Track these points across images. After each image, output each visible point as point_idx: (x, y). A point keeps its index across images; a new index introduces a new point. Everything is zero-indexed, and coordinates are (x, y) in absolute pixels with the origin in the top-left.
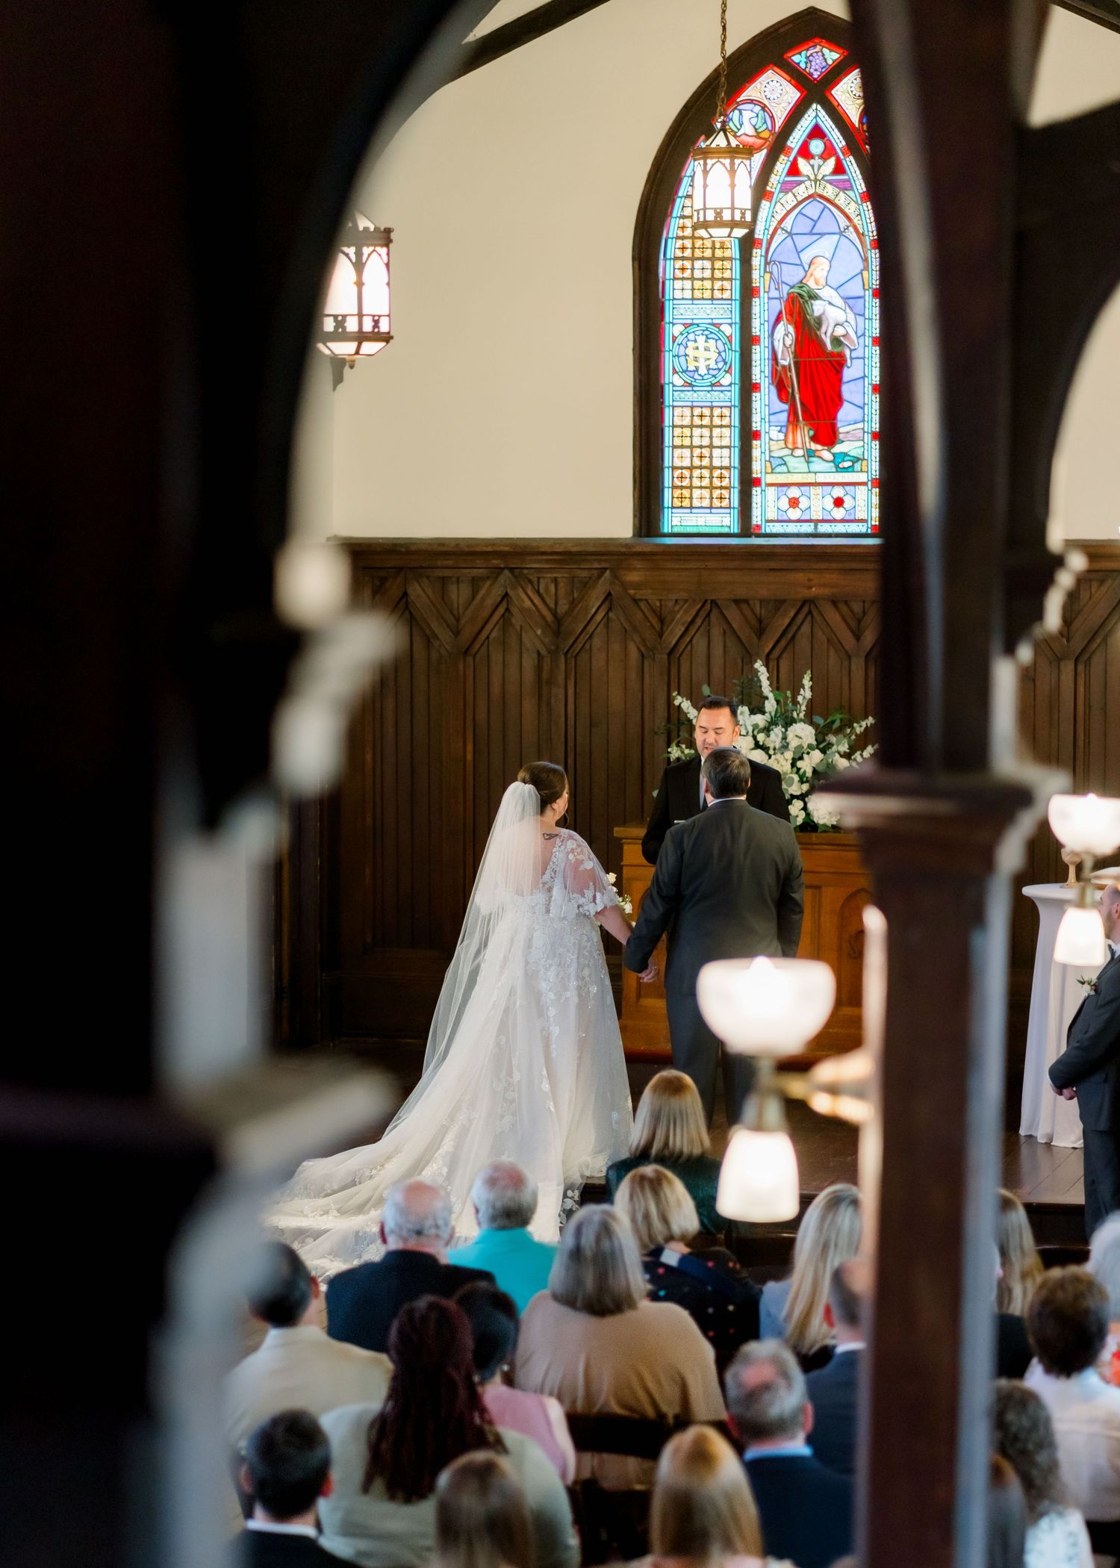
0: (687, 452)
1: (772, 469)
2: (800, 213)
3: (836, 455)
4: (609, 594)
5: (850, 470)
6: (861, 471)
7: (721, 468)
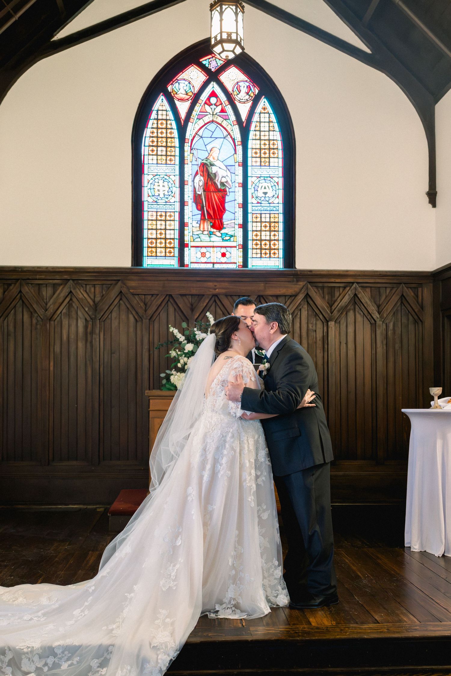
0: (154, 232)
1: (194, 240)
2: (206, 128)
3: (223, 234)
4: (121, 292)
5: (229, 241)
6: (234, 241)
7: (170, 239)
